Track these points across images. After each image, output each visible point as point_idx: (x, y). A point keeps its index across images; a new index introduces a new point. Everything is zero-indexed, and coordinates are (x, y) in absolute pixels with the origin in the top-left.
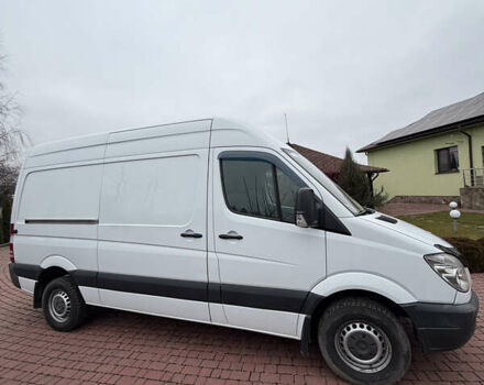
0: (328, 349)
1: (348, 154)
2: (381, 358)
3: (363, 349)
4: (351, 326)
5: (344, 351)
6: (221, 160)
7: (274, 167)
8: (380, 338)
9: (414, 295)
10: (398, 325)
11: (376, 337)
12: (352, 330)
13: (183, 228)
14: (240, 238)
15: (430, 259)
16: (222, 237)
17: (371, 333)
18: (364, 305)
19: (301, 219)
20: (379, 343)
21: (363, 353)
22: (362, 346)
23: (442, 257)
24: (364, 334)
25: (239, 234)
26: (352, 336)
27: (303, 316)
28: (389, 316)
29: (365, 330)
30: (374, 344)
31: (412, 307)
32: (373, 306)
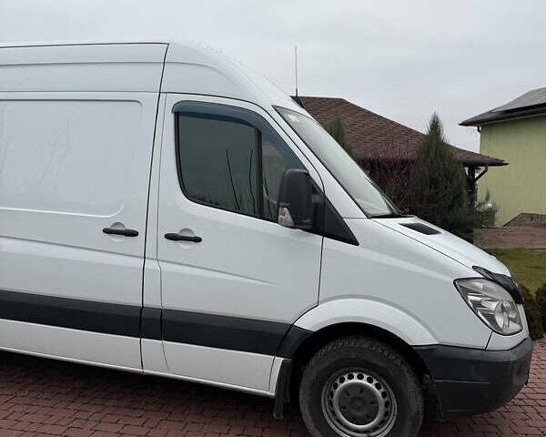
0: (310, 408)
1: (435, 126)
2: (382, 422)
3: (358, 409)
4: (346, 377)
5: (333, 412)
6: (177, 114)
7: (259, 134)
8: (384, 395)
9: (433, 334)
10: (407, 375)
11: (379, 393)
12: (347, 382)
13: (108, 220)
14: (198, 240)
15: (463, 286)
16: (170, 237)
17: (372, 386)
18: (366, 345)
19: (286, 215)
20: (382, 401)
21: (359, 414)
22: (359, 405)
23: (479, 285)
24: (362, 388)
25: (197, 235)
26: (346, 390)
27: (280, 360)
28: (398, 362)
29: (364, 382)
30: (375, 402)
31: (430, 350)
32: (378, 348)
